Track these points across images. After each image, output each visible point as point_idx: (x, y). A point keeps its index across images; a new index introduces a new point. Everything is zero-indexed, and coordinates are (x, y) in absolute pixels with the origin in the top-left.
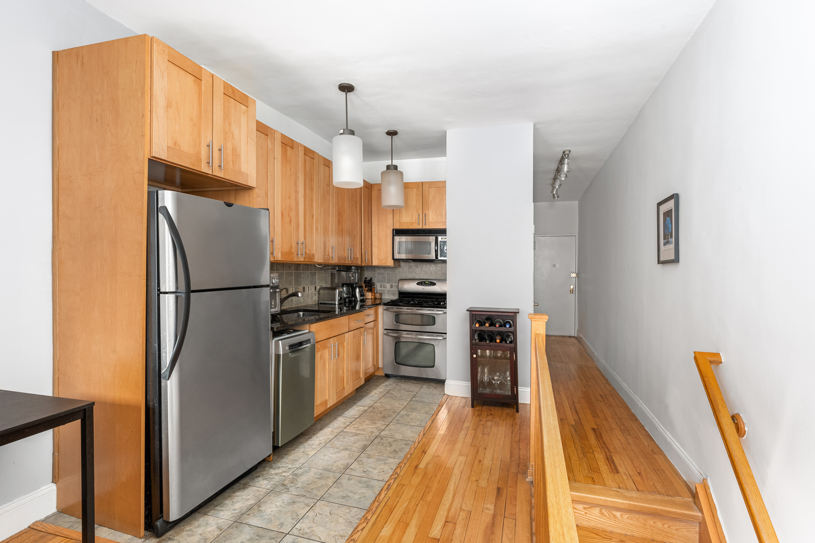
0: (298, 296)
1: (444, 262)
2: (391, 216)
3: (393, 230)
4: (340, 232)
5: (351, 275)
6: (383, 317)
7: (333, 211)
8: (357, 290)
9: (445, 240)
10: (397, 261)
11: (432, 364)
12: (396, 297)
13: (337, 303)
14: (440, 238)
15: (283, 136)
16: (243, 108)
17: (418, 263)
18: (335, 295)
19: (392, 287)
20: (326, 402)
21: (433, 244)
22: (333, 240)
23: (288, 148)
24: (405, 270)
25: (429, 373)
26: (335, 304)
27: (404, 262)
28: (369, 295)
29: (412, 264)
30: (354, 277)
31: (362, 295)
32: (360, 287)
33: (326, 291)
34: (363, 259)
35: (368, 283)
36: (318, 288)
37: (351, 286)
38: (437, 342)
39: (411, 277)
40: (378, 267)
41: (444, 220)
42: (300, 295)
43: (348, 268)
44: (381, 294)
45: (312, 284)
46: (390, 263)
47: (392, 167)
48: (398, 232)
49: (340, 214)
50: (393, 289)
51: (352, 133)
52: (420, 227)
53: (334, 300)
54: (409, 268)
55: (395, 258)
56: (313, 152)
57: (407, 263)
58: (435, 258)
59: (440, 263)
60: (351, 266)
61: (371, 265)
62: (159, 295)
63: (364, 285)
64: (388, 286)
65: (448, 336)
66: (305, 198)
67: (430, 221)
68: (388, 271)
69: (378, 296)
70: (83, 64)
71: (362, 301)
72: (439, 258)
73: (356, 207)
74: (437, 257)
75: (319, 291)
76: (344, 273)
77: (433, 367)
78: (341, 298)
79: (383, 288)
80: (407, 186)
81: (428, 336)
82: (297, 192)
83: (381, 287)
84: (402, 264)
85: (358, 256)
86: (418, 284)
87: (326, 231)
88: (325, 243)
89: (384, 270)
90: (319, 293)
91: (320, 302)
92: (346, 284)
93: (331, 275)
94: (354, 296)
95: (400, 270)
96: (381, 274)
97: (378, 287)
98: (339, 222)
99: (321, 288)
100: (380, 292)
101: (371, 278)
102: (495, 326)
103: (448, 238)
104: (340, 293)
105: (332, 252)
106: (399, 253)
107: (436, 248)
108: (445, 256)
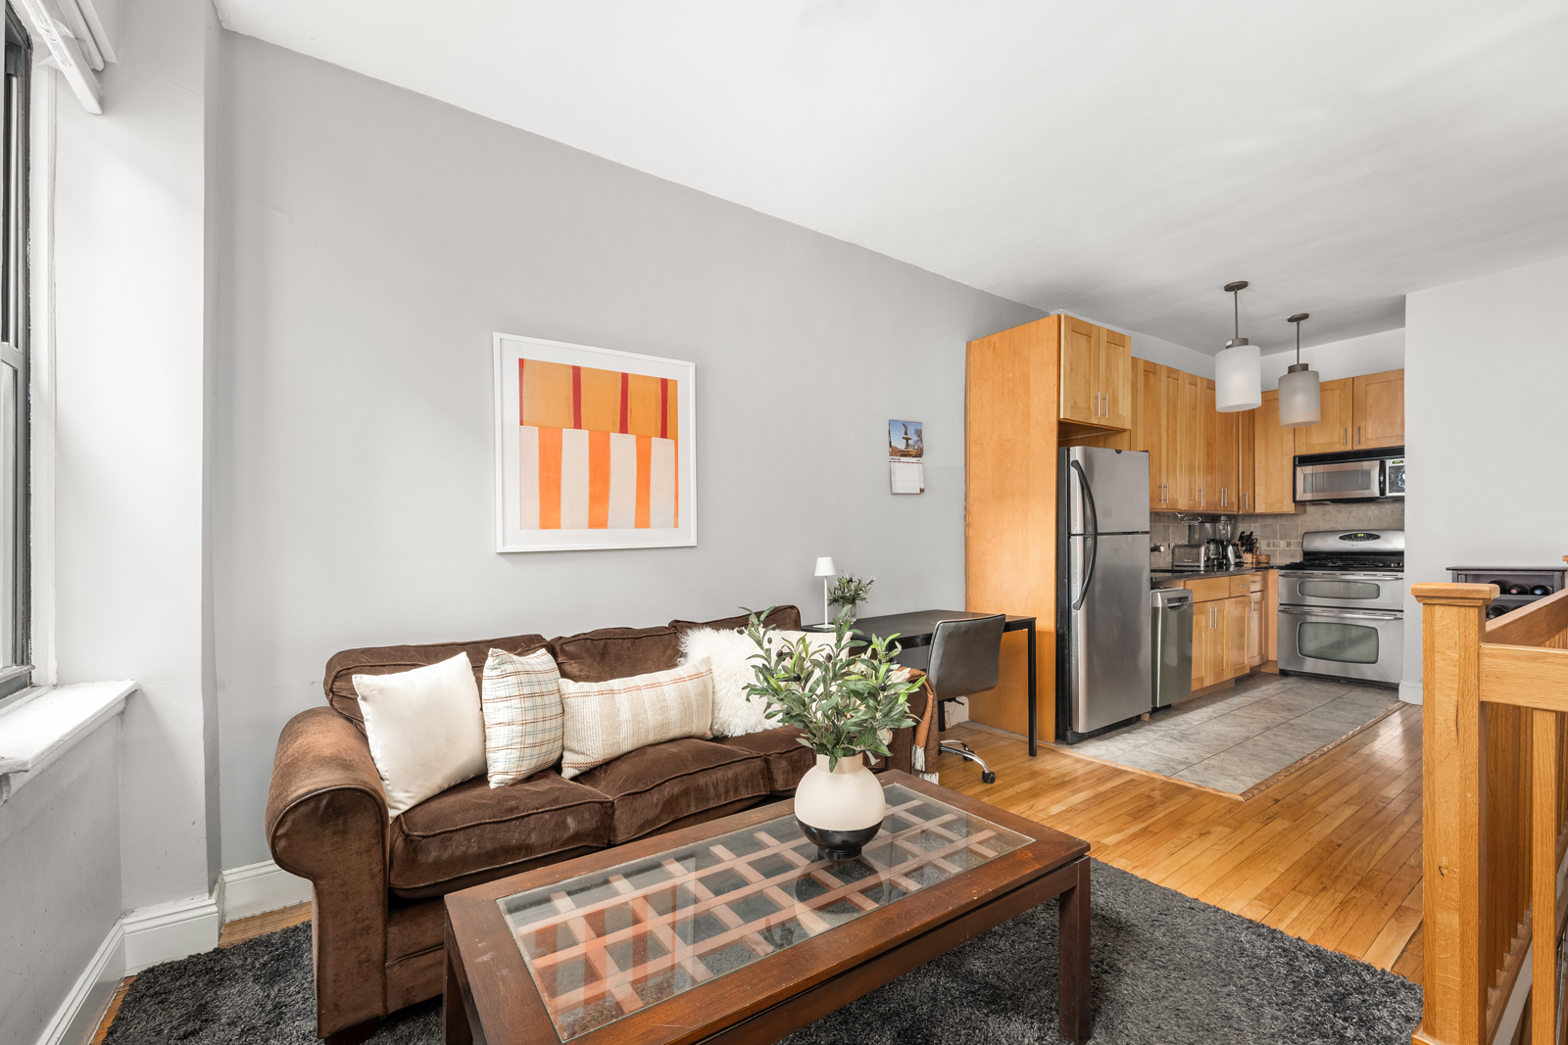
0: (1160, 551)
1: (1401, 500)
2: (1291, 437)
3: (1294, 458)
4: (1210, 469)
5: (1221, 527)
6: (1279, 586)
7: (1200, 442)
8: (1230, 548)
9: (1401, 464)
10: (1300, 504)
11: (1374, 659)
12: (1298, 559)
13: (1202, 565)
14: (1389, 463)
15: (1146, 362)
16: (1121, 349)
17: (1343, 505)
18: (1199, 554)
19: (1289, 544)
20: (1201, 679)
21: (1376, 473)
22: (1200, 481)
23: (1151, 375)
24: (1315, 517)
25: (1368, 672)
26: (1199, 567)
27: (1313, 505)
28: (1248, 558)
29: (1331, 508)
30: (1224, 530)
31: (1238, 556)
32: (1235, 545)
33: (1182, 550)
34: (1241, 504)
35: (1247, 540)
36: (1172, 545)
37: (1221, 544)
38: (1382, 623)
39: (1327, 527)
40: (1264, 516)
41: (1400, 433)
42: (1162, 549)
43: (1214, 519)
44: (1268, 556)
45: (1164, 540)
46: (1289, 508)
47: (1299, 368)
48: (1303, 460)
49: (1209, 445)
50: (1292, 548)
51: (1245, 342)
52: (1349, 448)
53: (1198, 561)
54: (1323, 515)
55: (1298, 499)
56: (1177, 371)
57: (1320, 507)
58: (1377, 494)
59: (1389, 502)
60: (1219, 516)
61: (1252, 512)
62: (1069, 538)
63: (1239, 543)
64: (1282, 544)
65: (1405, 615)
66: (1168, 431)
67: (1369, 436)
68: (1283, 521)
69: (1263, 559)
70: (994, 348)
71: (1238, 565)
72: (1388, 494)
73: (1231, 432)
74: (1382, 491)
75: (1173, 550)
76: (1208, 525)
77: (1375, 662)
78: (1209, 559)
79: (1272, 548)
80: (1324, 388)
81: (1364, 614)
82: (1160, 425)
83: (1268, 545)
84: (1310, 509)
85: (1234, 500)
86: (1341, 538)
87: (1191, 470)
88: (1190, 485)
89: (1275, 520)
90: (1173, 553)
91: (1176, 564)
92: (1213, 540)
93: (1189, 529)
94: (1225, 557)
95: (1306, 518)
96: (1269, 525)
97: (1262, 546)
98: (1209, 455)
99: (1177, 546)
100: (1267, 553)
101: (1252, 533)
102: (1511, 594)
103: (1408, 461)
104: (1207, 554)
105: (1200, 496)
106: (1305, 492)
107: (1382, 478)
108: (1403, 490)
